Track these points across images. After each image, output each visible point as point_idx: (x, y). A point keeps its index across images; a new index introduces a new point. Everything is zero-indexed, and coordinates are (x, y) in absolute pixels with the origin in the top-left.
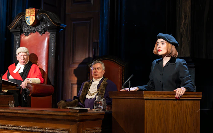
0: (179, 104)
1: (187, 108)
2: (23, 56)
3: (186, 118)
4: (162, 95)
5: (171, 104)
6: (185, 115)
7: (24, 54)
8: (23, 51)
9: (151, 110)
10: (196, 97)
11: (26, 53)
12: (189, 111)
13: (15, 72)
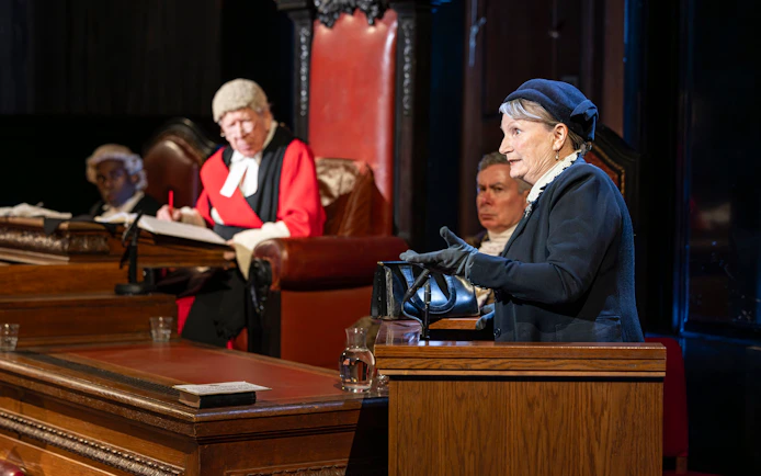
0: (555, 396)
1: (594, 414)
2: (238, 124)
3: (592, 457)
4: (461, 362)
5: (513, 397)
6: (583, 441)
7: (238, 115)
8: (235, 106)
9: (419, 421)
10: (635, 367)
11: (248, 107)
12: (604, 425)
13: (227, 190)
